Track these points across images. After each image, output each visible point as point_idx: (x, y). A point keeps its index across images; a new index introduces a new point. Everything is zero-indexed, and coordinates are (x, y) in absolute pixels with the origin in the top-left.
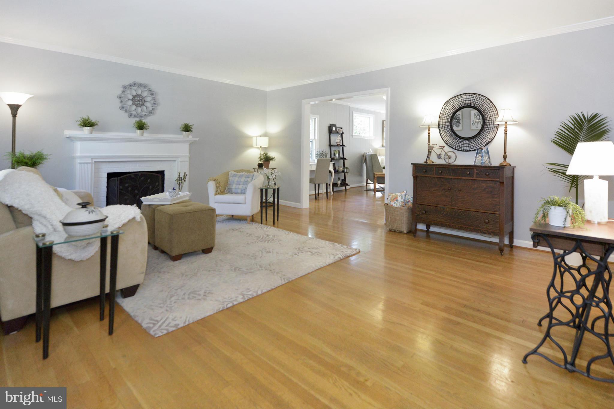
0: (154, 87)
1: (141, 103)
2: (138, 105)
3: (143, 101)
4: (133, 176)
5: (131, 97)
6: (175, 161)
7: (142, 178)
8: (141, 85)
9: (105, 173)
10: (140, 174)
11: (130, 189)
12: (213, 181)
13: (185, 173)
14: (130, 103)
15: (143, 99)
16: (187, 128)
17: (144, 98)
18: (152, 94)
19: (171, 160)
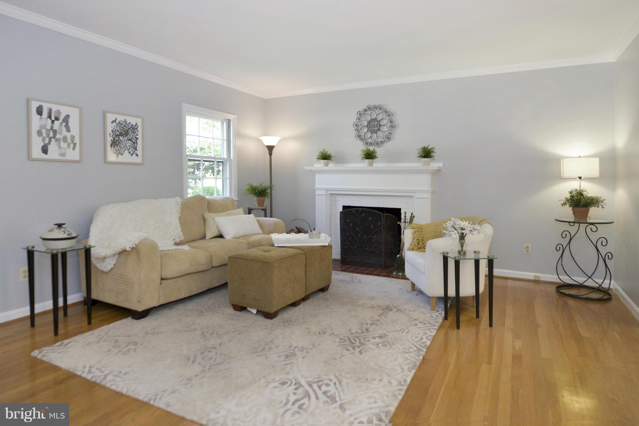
0: (391, 107)
1: (376, 128)
2: (374, 131)
3: (379, 126)
4: (354, 212)
5: (366, 123)
6: (412, 196)
7: (363, 215)
8: (376, 107)
9: (341, 205)
10: (360, 209)
11: (351, 225)
12: (410, 229)
13: (412, 214)
14: (366, 129)
15: (378, 124)
16: (427, 154)
17: (379, 122)
18: (389, 115)
19: (408, 196)
